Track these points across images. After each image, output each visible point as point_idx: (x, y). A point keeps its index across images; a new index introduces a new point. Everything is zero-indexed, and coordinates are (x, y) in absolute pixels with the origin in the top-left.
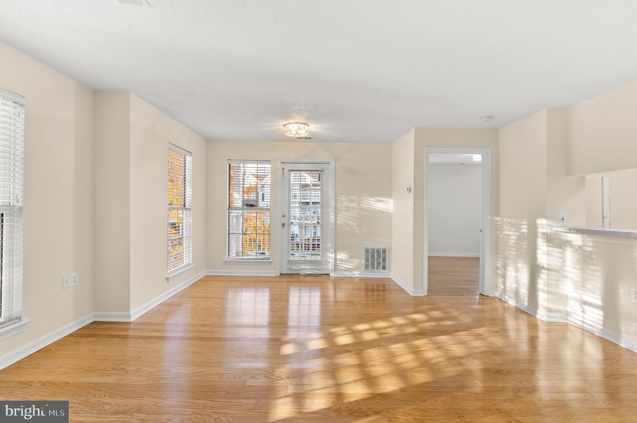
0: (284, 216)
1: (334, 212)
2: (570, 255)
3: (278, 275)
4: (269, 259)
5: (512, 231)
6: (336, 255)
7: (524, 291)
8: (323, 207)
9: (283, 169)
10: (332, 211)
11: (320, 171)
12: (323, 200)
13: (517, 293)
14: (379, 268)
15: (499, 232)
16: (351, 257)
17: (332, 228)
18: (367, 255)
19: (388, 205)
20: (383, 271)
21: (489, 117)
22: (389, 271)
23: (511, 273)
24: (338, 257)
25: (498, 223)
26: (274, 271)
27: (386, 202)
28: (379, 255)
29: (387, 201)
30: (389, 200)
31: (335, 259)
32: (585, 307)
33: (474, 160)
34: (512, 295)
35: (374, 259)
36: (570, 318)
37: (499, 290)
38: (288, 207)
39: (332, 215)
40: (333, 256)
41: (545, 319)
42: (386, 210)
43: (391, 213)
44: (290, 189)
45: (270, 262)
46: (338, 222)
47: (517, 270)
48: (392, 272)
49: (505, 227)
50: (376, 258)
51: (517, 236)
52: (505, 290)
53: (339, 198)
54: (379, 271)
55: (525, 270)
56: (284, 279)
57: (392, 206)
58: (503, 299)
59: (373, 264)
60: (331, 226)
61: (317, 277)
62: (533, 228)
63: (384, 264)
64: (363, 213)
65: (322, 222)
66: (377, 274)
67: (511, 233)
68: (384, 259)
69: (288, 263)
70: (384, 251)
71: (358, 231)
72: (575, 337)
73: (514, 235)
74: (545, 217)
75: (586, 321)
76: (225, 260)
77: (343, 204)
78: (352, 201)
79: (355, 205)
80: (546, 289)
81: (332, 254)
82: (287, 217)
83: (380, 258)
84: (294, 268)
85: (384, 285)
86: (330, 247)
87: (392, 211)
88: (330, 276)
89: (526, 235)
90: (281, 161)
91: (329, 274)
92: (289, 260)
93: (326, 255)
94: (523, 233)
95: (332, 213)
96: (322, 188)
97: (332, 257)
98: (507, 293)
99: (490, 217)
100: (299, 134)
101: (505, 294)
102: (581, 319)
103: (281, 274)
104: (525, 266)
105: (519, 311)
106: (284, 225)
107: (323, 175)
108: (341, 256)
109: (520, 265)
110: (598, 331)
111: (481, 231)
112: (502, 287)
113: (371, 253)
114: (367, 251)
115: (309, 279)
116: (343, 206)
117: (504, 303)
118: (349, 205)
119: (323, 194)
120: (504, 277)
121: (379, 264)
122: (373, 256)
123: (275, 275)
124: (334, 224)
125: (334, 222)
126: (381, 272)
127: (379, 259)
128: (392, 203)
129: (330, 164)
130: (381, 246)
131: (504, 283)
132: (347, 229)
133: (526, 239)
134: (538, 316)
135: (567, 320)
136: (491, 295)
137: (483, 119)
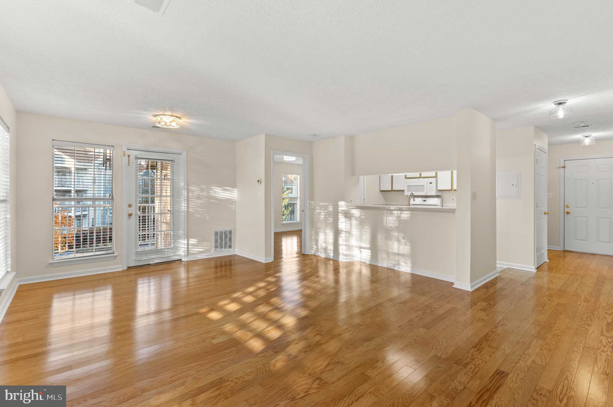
0: (130, 206)
1: (186, 200)
2: (354, 222)
3: (125, 269)
4: (113, 253)
5: (322, 210)
6: (188, 241)
7: (331, 247)
8: (174, 196)
9: (129, 156)
10: (184, 199)
11: (171, 160)
12: (174, 189)
13: (326, 249)
14: (226, 247)
15: (313, 211)
16: (199, 241)
17: (184, 215)
18: (216, 237)
19: (233, 194)
20: (230, 249)
21: (315, 135)
22: (234, 248)
23: (321, 237)
24: (190, 242)
25: (313, 205)
26: (121, 266)
27: (231, 191)
28: (226, 237)
29: (233, 190)
30: (233, 189)
31: (188, 244)
32: (362, 250)
33: (284, 160)
34: (323, 251)
35: (222, 240)
36: (354, 258)
37: (314, 250)
38: (135, 197)
39: (184, 204)
40: (186, 242)
41: (344, 260)
42: (231, 198)
43: (236, 200)
44: (137, 178)
45: (116, 256)
46: (190, 210)
47: (325, 234)
48: (236, 250)
49: (318, 208)
50: (224, 239)
51: (325, 213)
52: (317, 249)
53: (190, 188)
54: (226, 250)
55: (331, 233)
56: (132, 272)
57: (236, 194)
58: (317, 255)
59: (221, 244)
60: (183, 214)
61: (169, 264)
62: (336, 207)
63: (230, 243)
64: (211, 200)
65: (173, 210)
66: (225, 252)
67: (322, 211)
68: (230, 240)
69: (136, 254)
70: (230, 232)
71: (208, 217)
72: (357, 268)
73: (324, 212)
74: (344, 200)
75: (362, 258)
76: (50, 262)
77: (195, 193)
78: (202, 190)
79: (205, 194)
80: (344, 243)
81: (184, 240)
82: (135, 207)
83: (227, 238)
84: (143, 259)
85: (230, 261)
86: (181, 234)
87: (236, 199)
88: (183, 261)
89: (332, 212)
90: (127, 148)
91: (181, 260)
92: (137, 252)
93: (178, 242)
94: (330, 211)
95: (184, 201)
96: (173, 177)
97: (184, 243)
98: (319, 251)
99: (308, 201)
100: (166, 125)
101: (318, 252)
102: (360, 257)
103: (128, 267)
104: (332, 231)
105: (327, 259)
106: (130, 215)
107: (173, 165)
108: (193, 241)
109: (328, 231)
110: (368, 261)
111: (303, 211)
112: (315, 247)
113: (220, 235)
114: (216, 234)
115: (160, 267)
116: (195, 195)
117: (318, 257)
118: (200, 194)
119: (174, 183)
120: (317, 241)
121: (226, 243)
122: (221, 237)
123: (121, 270)
124: (186, 212)
125: (186, 210)
126: (229, 251)
127: (226, 240)
128: (236, 192)
129: (181, 154)
130: (227, 229)
131: (317, 244)
132: (198, 216)
133: (332, 214)
134: (340, 260)
135: (353, 259)
136: (309, 254)
137: (311, 136)
